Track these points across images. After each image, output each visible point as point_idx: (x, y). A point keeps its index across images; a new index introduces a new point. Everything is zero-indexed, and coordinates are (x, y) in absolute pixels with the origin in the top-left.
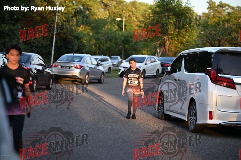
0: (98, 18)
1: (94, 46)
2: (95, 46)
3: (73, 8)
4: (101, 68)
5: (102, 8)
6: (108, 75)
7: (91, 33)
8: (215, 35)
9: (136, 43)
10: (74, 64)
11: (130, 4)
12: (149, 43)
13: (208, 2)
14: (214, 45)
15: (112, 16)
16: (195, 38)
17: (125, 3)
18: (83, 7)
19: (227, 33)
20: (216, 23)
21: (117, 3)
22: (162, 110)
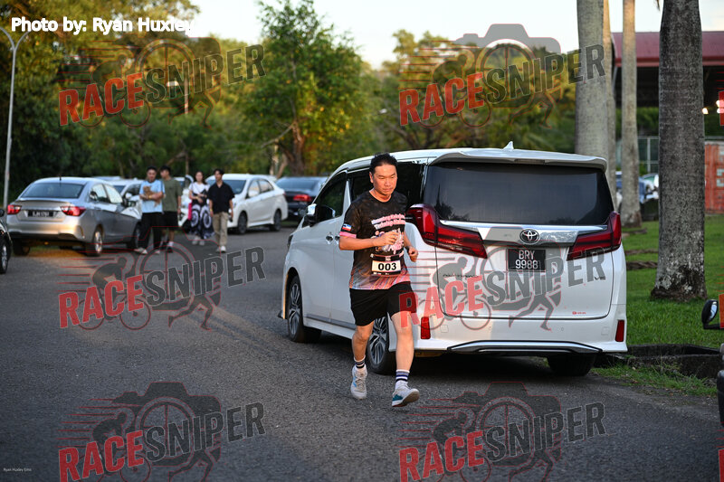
2: (115, 156)
3: (54, 58)
4: (132, 212)
7: (104, 121)
9: (219, 143)
10: (64, 205)
12: (254, 144)
13: (395, 35)
22: (298, 318)
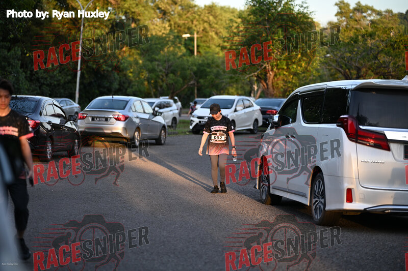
0: (152, 35)
1: (146, 83)
2: (149, 83)
3: (109, 18)
4: (159, 119)
5: (158, 17)
6: (171, 130)
7: (141, 59)
8: (351, 59)
9: (217, 75)
10: (114, 114)
11: (204, 9)
12: (240, 76)
13: (336, 4)
14: (350, 76)
15: (176, 31)
16: (317, 65)
17: (196, 9)
18: (126, 16)
19: (371, 56)
20: (352, 39)
21: (182, 9)
22: (267, 189)
